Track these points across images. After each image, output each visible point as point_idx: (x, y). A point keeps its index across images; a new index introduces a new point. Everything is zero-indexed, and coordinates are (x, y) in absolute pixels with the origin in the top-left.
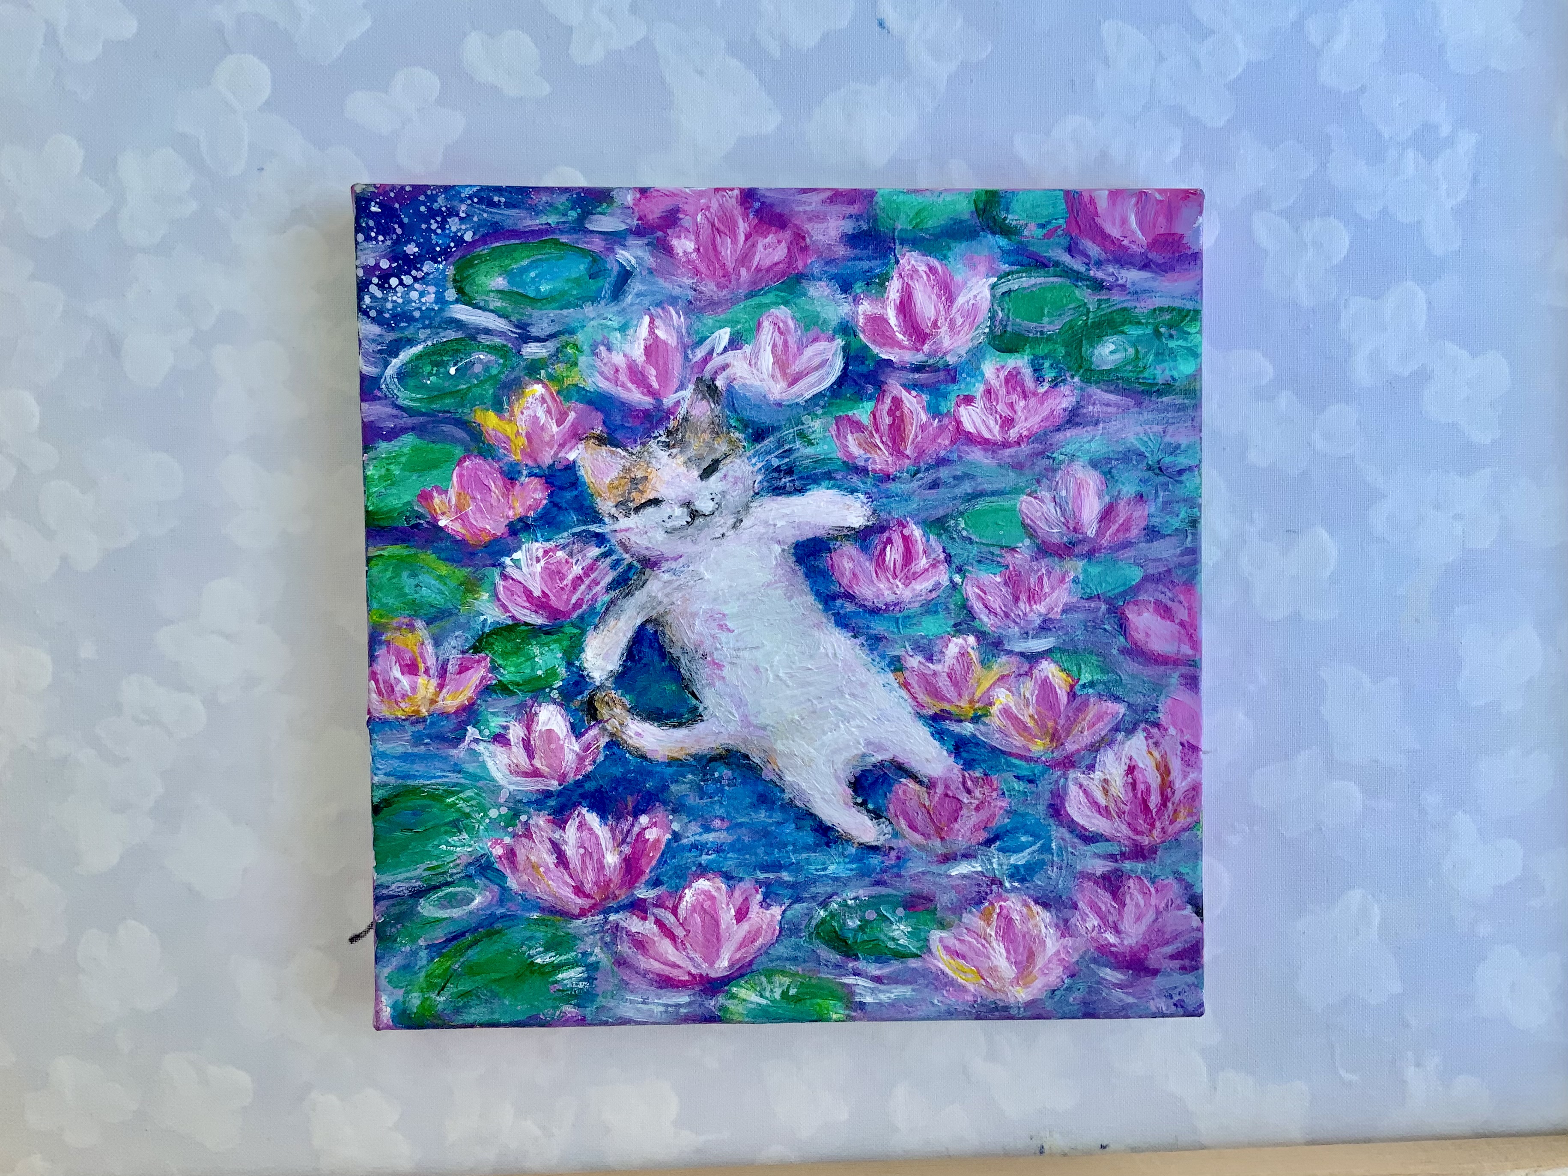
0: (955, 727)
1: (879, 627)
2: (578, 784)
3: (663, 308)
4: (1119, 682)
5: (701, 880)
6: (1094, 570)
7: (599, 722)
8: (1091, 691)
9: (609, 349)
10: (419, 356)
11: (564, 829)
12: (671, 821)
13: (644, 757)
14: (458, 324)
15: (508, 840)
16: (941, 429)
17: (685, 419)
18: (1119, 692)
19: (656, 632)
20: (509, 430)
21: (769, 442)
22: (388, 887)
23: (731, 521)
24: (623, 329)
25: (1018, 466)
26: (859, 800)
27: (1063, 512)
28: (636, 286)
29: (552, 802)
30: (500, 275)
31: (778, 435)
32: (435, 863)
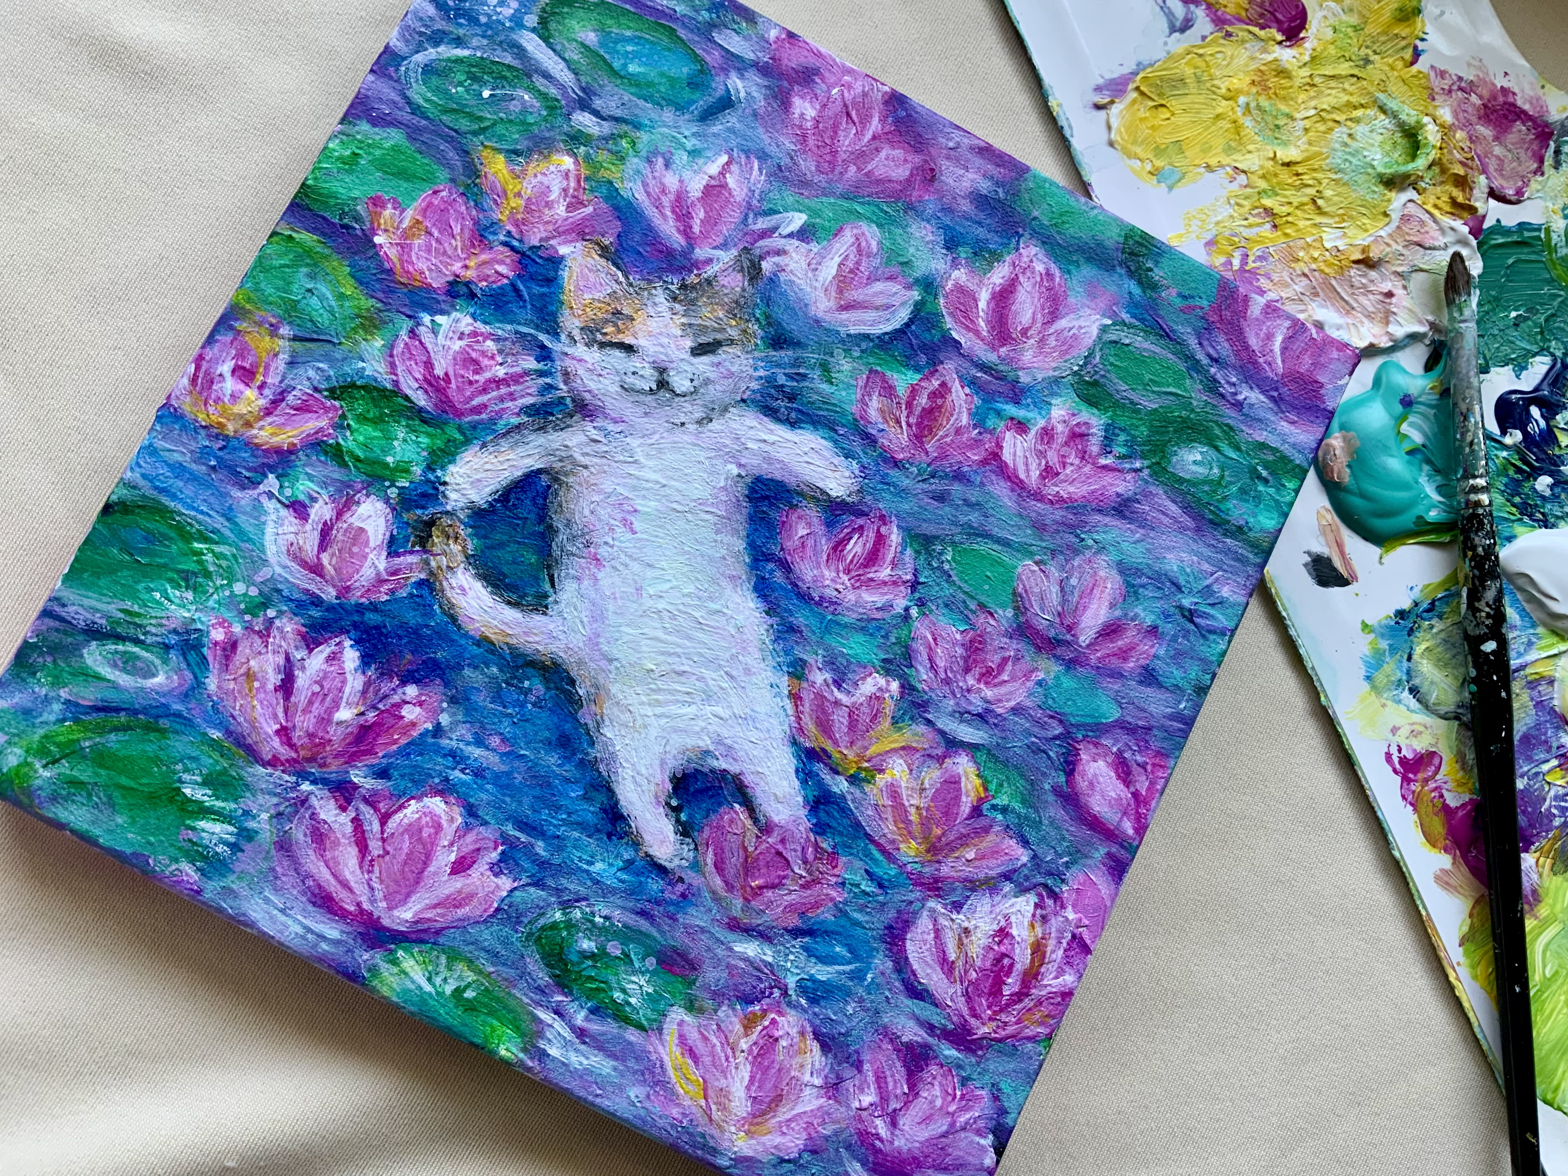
0: (827, 777)
1: (802, 618)
2: (360, 609)
3: (748, 157)
4: (1037, 825)
5: (438, 799)
6: (1067, 682)
7: (425, 551)
8: (1000, 817)
9: (667, 165)
10: (459, 61)
11: (311, 651)
12: (443, 711)
13: (454, 619)
14: (520, 51)
15: (237, 629)
16: (977, 443)
17: (709, 282)
18: (1032, 837)
19: (549, 487)
20: (512, 186)
21: (786, 355)
22: (64, 606)
23: (698, 415)
24: (694, 153)
25: (1040, 527)
26: (674, 803)
27: (1064, 601)
28: (731, 119)
29: (315, 613)
30: (595, 30)
31: (799, 353)
32: (136, 608)
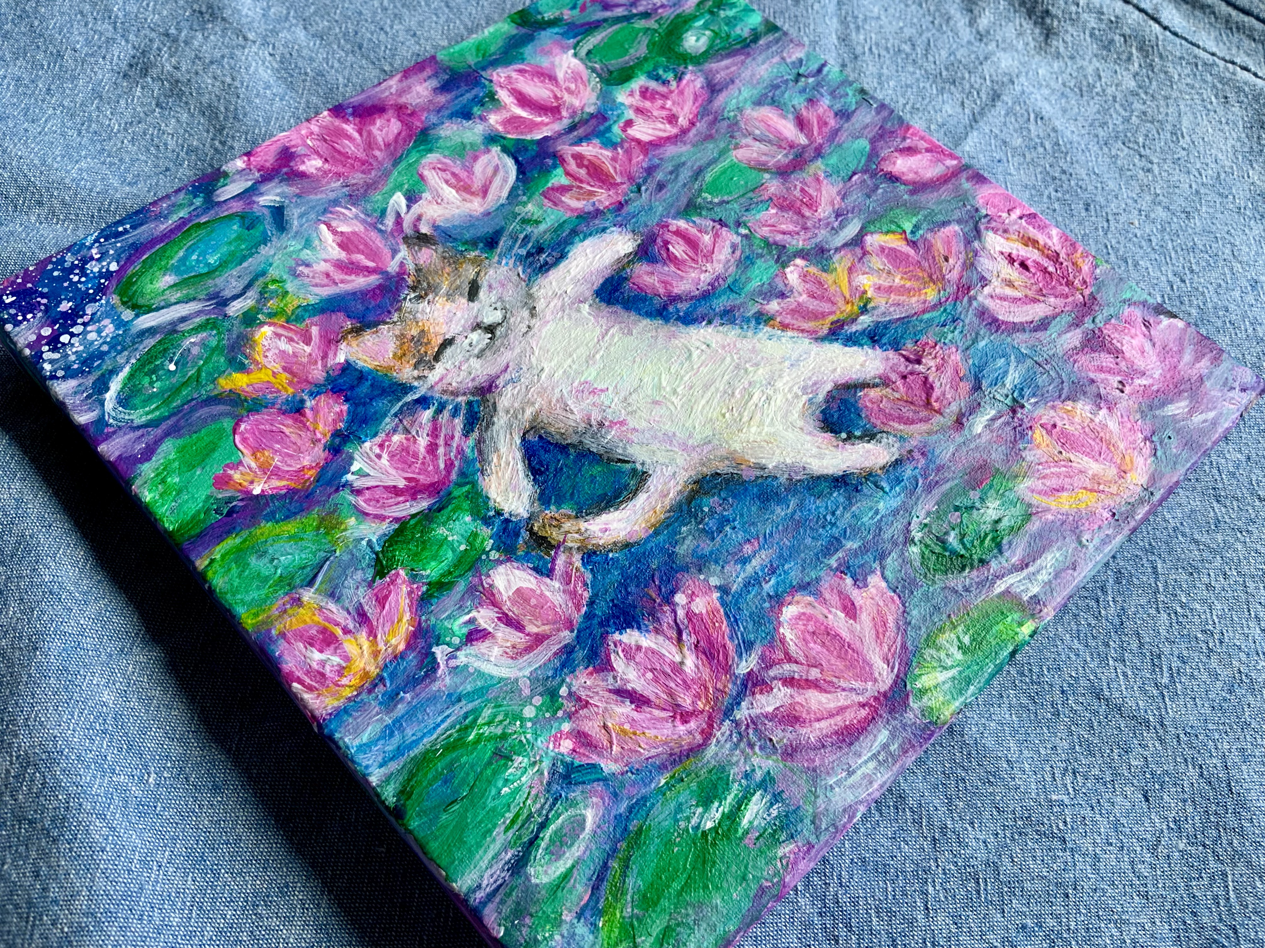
0: (854, 328)
1: (720, 303)
2: (589, 616)
3: (331, 212)
5: (784, 609)
6: (833, 160)
7: (559, 547)
8: (921, 232)
9: (308, 265)
10: (131, 376)
11: (613, 669)
12: (706, 580)
13: (627, 545)
14: (151, 331)
15: (566, 727)
16: (628, 152)
17: (418, 270)
19: (540, 437)
20: (263, 376)
21: (503, 243)
22: (479, 887)
23: (526, 313)
24: (308, 244)
25: (709, 137)
26: (844, 435)
27: (770, 142)
28: (293, 214)
29: (580, 654)
30: (164, 275)
31: (506, 233)
32: (510, 815)
